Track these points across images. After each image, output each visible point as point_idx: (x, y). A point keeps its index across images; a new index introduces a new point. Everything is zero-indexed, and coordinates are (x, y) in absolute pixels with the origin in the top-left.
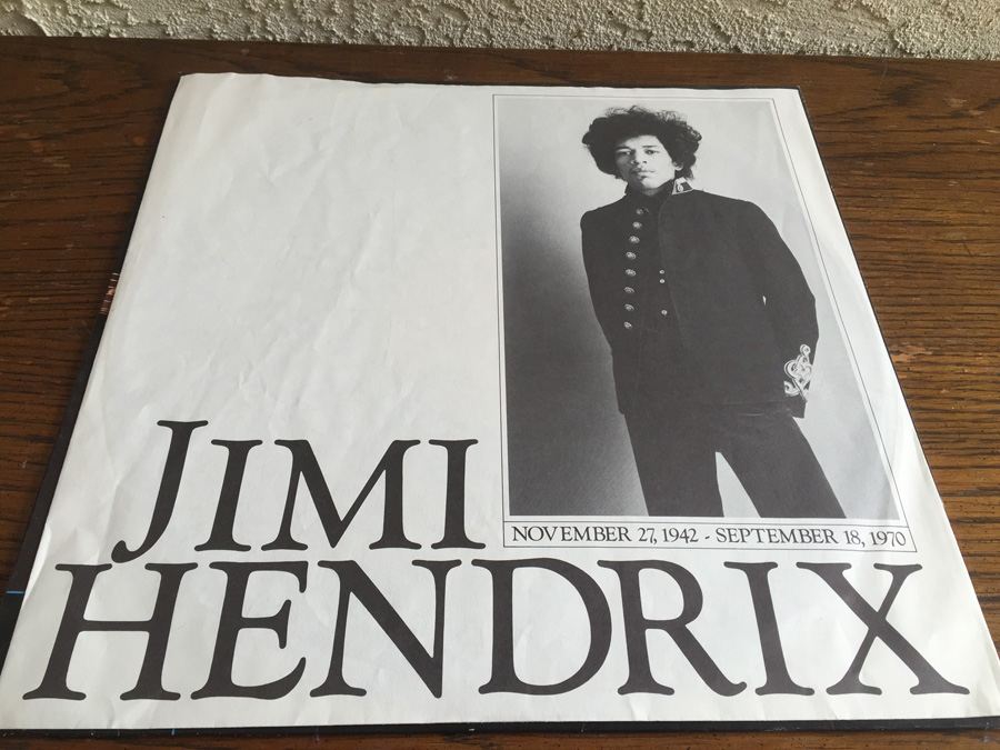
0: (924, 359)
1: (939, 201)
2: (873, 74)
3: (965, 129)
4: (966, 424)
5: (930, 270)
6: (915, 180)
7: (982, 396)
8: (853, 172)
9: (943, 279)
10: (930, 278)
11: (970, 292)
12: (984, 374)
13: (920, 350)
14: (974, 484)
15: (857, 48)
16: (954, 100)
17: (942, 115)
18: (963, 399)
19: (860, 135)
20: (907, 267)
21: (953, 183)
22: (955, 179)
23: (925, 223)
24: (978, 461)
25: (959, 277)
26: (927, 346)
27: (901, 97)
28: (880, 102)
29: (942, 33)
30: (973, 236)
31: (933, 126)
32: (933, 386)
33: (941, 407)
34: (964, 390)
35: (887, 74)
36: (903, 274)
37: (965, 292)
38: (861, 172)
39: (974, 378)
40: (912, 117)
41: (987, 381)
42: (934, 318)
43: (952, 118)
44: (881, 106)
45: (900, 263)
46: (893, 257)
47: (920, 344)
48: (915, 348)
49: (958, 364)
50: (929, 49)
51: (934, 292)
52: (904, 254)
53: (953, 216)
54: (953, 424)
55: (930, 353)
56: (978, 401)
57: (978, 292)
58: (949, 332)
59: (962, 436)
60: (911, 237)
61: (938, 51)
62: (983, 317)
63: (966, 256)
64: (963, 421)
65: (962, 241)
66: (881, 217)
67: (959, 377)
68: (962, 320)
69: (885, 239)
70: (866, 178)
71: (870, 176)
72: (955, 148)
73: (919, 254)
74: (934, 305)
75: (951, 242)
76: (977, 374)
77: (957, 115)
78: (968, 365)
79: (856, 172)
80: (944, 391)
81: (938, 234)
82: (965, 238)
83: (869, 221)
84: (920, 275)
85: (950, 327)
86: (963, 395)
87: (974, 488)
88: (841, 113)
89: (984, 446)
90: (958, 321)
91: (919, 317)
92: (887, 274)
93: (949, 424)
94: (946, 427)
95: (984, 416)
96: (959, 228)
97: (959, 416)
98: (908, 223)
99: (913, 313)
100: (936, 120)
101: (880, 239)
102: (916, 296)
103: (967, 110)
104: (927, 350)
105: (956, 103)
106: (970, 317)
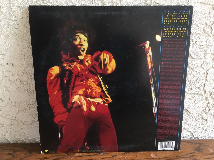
2: (191, 144)
15: (186, 137)
16: (210, 150)
17: (208, 154)
27: (199, 150)
28: (194, 151)
29: (203, 133)
31: (208, 157)
35: (194, 144)
40: (203, 155)
43: (211, 154)
44: (195, 152)
61: (203, 137)
77: (212, 154)
88: (186, 155)
100: (208, 155)
105: (211, 151)
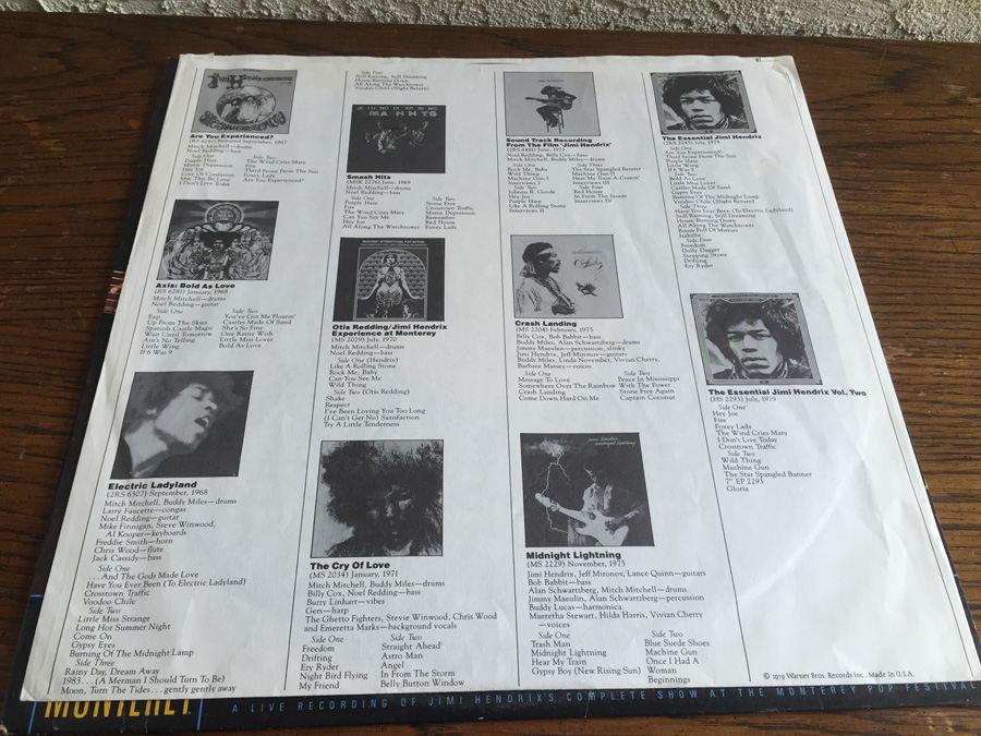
0: (904, 361)
1: (930, 195)
3: (961, 117)
4: (942, 429)
5: (917, 268)
6: (907, 172)
7: (957, 399)
8: (845, 162)
9: (930, 278)
10: (915, 277)
11: (955, 291)
12: (963, 377)
13: (901, 351)
14: (944, 490)
18: (939, 402)
19: (854, 124)
20: (895, 264)
21: (945, 175)
22: (948, 171)
23: (913, 218)
24: (950, 466)
25: (944, 275)
26: (908, 347)
30: (962, 232)
32: (911, 389)
33: (917, 410)
34: (942, 394)
36: (887, 272)
37: (950, 291)
38: (854, 163)
39: (951, 381)
41: (965, 385)
42: (917, 318)
45: (886, 260)
46: (879, 254)
47: (901, 345)
48: (894, 348)
49: (938, 367)
50: (929, 29)
51: (919, 290)
52: (891, 250)
53: (943, 211)
54: (930, 428)
55: (910, 355)
56: (955, 405)
57: (964, 291)
58: (933, 333)
59: (936, 441)
60: (899, 232)
62: (967, 318)
63: (954, 253)
64: (940, 425)
65: (951, 237)
66: (871, 210)
67: (936, 380)
68: (945, 321)
69: (874, 235)
70: (858, 170)
71: (861, 167)
72: (949, 138)
73: (906, 250)
74: (917, 304)
75: (941, 238)
76: (957, 377)
78: (947, 367)
79: (848, 163)
80: (921, 395)
81: (926, 229)
82: (953, 234)
83: (858, 215)
84: (905, 273)
85: (932, 328)
86: (941, 398)
87: (944, 494)
89: (958, 451)
90: (941, 321)
91: (902, 317)
92: (873, 271)
93: (924, 428)
94: (921, 431)
95: (961, 420)
96: (947, 223)
97: (936, 420)
98: (898, 217)
99: (896, 313)
101: (869, 234)
102: (902, 294)
103: (965, 97)
104: (908, 351)
106: (953, 317)
